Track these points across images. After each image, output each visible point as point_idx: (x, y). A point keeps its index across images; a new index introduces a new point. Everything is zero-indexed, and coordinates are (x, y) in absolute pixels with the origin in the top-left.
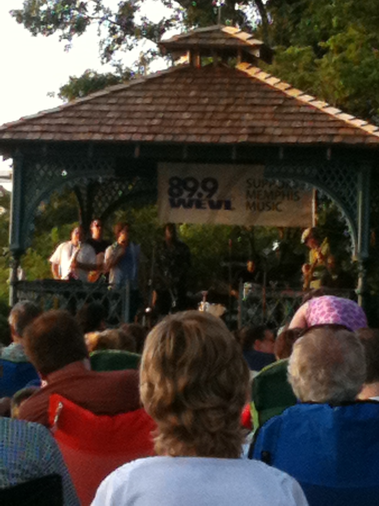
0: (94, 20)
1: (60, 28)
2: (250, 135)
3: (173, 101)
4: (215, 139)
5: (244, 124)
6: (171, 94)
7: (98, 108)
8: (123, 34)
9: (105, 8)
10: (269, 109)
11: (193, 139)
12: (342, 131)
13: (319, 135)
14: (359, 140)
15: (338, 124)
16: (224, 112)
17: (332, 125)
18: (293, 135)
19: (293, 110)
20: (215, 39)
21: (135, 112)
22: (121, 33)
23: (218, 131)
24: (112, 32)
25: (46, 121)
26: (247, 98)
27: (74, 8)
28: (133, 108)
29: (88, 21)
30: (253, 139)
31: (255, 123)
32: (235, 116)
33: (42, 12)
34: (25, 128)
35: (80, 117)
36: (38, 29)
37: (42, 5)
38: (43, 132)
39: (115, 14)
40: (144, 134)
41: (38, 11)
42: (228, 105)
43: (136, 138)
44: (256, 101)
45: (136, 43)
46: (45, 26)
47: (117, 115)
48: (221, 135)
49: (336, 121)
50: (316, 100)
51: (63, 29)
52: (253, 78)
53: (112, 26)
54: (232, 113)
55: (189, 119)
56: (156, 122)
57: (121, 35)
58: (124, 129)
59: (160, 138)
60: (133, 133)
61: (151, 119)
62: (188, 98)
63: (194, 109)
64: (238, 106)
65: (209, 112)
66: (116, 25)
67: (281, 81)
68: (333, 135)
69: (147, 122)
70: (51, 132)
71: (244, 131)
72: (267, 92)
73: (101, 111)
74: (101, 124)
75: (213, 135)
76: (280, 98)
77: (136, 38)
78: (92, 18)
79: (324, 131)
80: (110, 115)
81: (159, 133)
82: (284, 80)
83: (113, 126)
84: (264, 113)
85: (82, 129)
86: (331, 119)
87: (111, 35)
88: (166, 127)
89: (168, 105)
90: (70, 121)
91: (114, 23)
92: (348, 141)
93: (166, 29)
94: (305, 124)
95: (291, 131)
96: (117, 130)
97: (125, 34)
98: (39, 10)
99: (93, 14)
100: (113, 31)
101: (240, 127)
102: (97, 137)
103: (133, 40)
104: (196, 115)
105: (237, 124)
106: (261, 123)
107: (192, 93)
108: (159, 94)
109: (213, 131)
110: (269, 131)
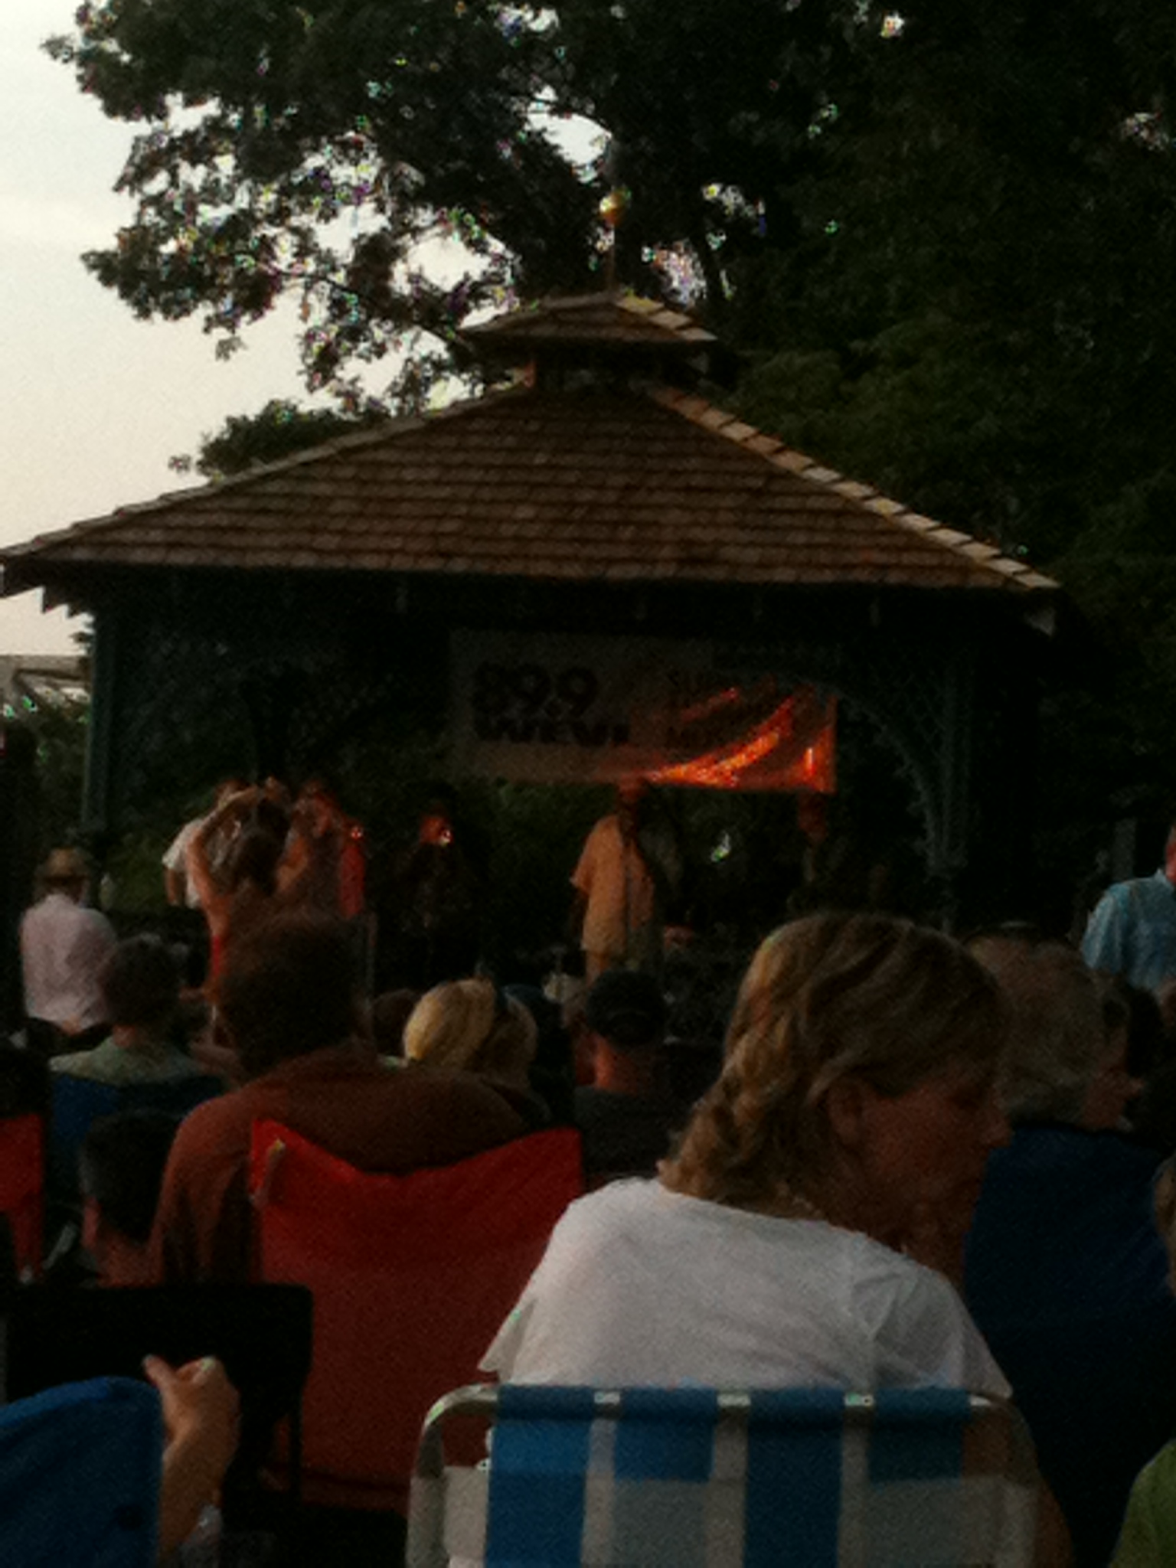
0: (293, 281)
1: (208, 298)
2: (681, 562)
3: (493, 476)
4: (595, 571)
5: (667, 534)
6: (489, 458)
7: (308, 489)
8: (363, 317)
9: (320, 252)
10: (729, 501)
11: (542, 568)
12: (907, 558)
13: (854, 566)
14: (950, 580)
15: (901, 541)
16: (617, 505)
17: (884, 540)
18: (786, 564)
19: (791, 503)
20: (599, 325)
21: (402, 499)
22: (360, 312)
23: (605, 551)
24: (336, 311)
25: (179, 519)
26: (675, 473)
27: (244, 249)
28: (392, 492)
29: (280, 281)
30: (689, 573)
31: (697, 533)
32: (645, 515)
33: (166, 258)
34: (129, 535)
35: (265, 511)
36: (151, 300)
37: (164, 241)
38: (171, 546)
39: (345, 266)
40: (418, 555)
41: (154, 254)
42: (628, 488)
43: (400, 563)
44: (697, 480)
45: (395, 338)
46: (171, 294)
47: (355, 507)
48: (610, 561)
49: (896, 530)
50: (842, 480)
51: (215, 301)
52: (690, 423)
53: (336, 296)
54: (639, 507)
55: (532, 521)
56: (450, 526)
57: (359, 319)
58: (372, 542)
59: (459, 566)
60: (391, 552)
61: (440, 518)
62: (530, 468)
63: (543, 496)
64: (651, 490)
65: (581, 505)
66: (347, 295)
67: (760, 433)
68: (884, 567)
69: (427, 527)
70: (192, 546)
71: (666, 552)
72: (724, 457)
73: (316, 498)
74: (313, 530)
75: (591, 561)
76: (754, 474)
77: (396, 327)
78: (288, 276)
79: (862, 557)
80: (338, 506)
81: (459, 555)
82: (766, 431)
83: (343, 532)
84: (715, 510)
85: (267, 541)
86: (880, 526)
87: (333, 319)
88: (476, 539)
89: (481, 484)
90: (241, 520)
91: (344, 289)
92: (923, 581)
93: (471, 304)
94: (819, 538)
95: (783, 553)
96: (353, 543)
97: (370, 317)
98: (159, 254)
99: (291, 266)
100: (338, 308)
101: (659, 543)
102: (304, 560)
103: (389, 332)
104: (550, 513)
105: (650, 534)
106: (707, 535)
107: (540, 459)
108: (459, 457)
109: (589, 551)
110: (730, 552)
